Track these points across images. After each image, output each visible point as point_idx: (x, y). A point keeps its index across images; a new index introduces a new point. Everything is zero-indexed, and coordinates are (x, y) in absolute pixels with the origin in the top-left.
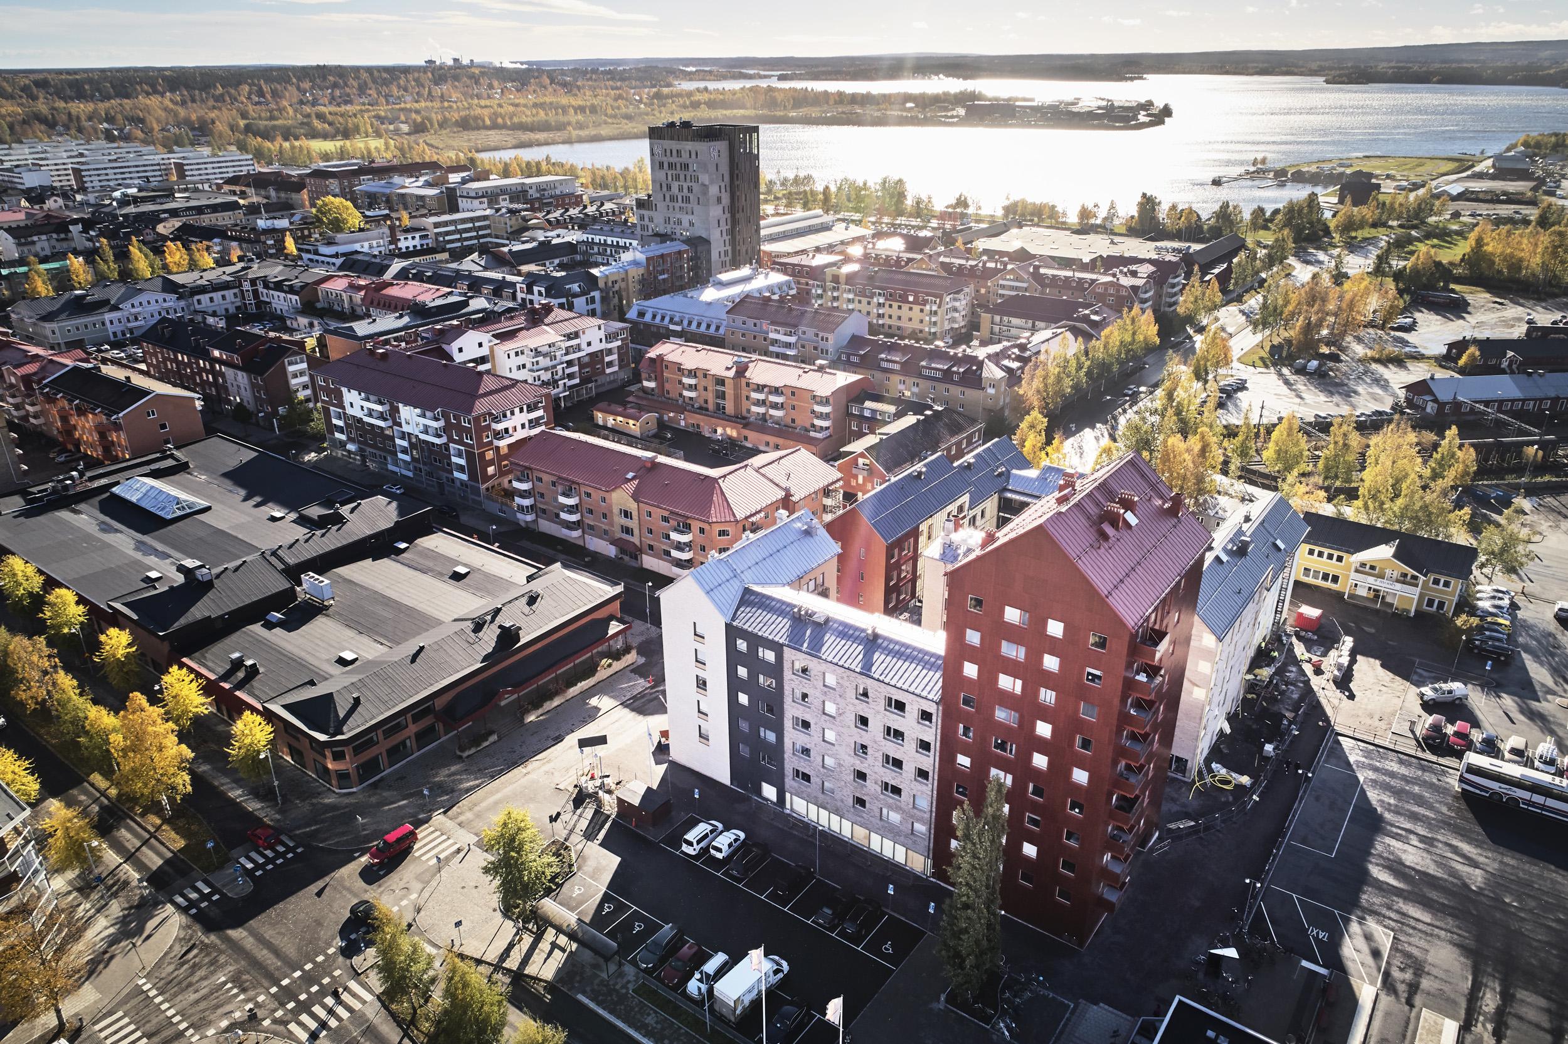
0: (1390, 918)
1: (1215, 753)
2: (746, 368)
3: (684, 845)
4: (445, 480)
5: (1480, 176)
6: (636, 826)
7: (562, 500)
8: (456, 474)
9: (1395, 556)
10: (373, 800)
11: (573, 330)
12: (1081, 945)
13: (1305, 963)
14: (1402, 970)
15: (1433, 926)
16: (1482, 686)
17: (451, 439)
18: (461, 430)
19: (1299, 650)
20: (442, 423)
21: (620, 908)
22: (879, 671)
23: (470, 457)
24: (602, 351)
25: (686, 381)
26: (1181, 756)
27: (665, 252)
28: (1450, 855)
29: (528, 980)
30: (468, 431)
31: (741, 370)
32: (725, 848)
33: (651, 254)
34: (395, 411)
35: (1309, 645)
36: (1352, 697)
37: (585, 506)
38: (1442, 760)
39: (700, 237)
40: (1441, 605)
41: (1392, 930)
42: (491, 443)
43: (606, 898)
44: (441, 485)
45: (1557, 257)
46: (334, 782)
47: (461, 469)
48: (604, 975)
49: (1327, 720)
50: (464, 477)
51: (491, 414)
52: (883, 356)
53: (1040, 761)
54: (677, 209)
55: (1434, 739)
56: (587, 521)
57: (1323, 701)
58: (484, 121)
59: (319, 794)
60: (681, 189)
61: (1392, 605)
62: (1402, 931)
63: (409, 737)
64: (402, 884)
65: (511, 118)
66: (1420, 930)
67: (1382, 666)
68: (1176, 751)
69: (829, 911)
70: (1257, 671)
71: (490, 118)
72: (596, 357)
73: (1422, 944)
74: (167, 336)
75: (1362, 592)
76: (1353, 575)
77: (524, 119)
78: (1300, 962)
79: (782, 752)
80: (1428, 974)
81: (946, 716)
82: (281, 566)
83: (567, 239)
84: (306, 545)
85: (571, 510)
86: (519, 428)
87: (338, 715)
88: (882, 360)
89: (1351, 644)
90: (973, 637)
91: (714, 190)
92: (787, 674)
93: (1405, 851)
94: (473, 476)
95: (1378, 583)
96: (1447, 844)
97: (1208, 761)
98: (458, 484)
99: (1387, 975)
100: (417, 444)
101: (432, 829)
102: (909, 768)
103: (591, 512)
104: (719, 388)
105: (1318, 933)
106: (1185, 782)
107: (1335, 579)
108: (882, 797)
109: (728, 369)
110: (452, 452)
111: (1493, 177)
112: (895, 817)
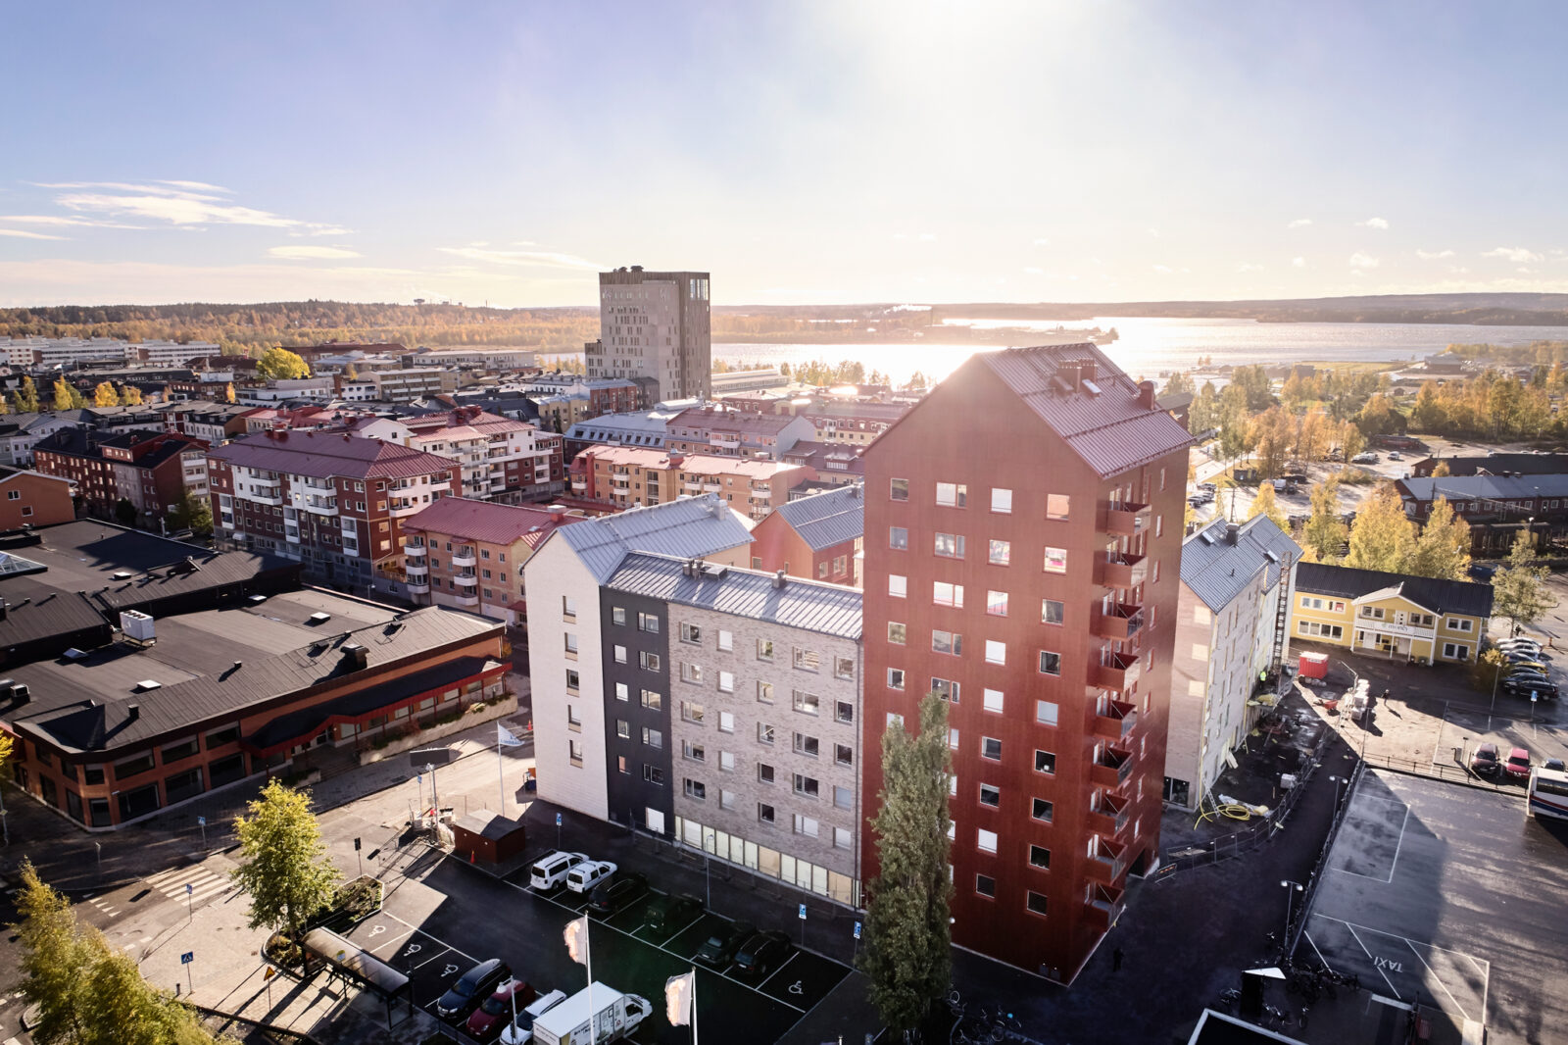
0: (1480, 946)
1: (1223, 785)
2: (682, 461)
3: (534, 877)
4: (335, 561)
5: (1416, 371)
6: (476, 862)
7: (457, 561)
8: (347, 551)
9: (1402, 594)
10: (135, 840)
11: (500, 432)
12: (1065, 979)
13: (1376, 998)
14: (1512, 1003)
15: (1539, 953)
16: (1531, 724)
17: (342, 511)
18: (354, 497)
19: (1308, 695)
20: (333, 492)
21: (433, 948)
22: (785, 615)
23: (362, 528)
24: (532, 459)
25: (618, 478)
26: (1180, 778)
27: (610, 387)
28: (1539, 879)
29: (273, 1034)
30: (360, 497)
31: (675, 464)
32: (586, 877)
33: (595, 388)
34: (286, 486)
35: (1318, 690)
36: (1378, 733)
37: (482, 567)
38: (1501, 788)
39: (649, 378)
40: (1463, 650)
41: (1486, 958)
42: (386, 513)
43: (416, 938)
44: (329, 566)
45: (1507, 407)
46: (87, 817)
47: (351, 543)
48: (385, 1026)
49: (1352, 753)
50: (354, 553)
51: (388, 480)
52: (829, 456)
53: (994, 701)
54: (626, 351)
55: (1487, 766)
56: (484, 586)
57: (1346, 738)
58: (461, 337)
59: (64, 834)
60: (630, 330)
61: (1406, 656)
62: (1499, 960)
63: (201, 767)
64: (136, 927)
65: (487, 336)
66: (1524, 959)
67: (1408, 706)
68: (1172, 771)
69: (717, 944)
70: (1262, 697)
71: (468, 336)
72: (525, 464)
73: (1532, 974)
74: (63, 442)
75: (1370, 644)
76: (1358, 622)
77: (500, 336)
78: (1369, 997)
79: (670, 757)
80: (1549, 1007)
81: (870, 660)
82: (101, 608)
83: (515, 390)
84: (140, 590)
85: (468, 571)
86: (421, 499)
87: (103, 728)
88: (828, 460)
89: (1368, 686)
90: (898, 538)
91: (663, 331)
92: (674, 643)
93: (1481, 876)
94: (364, 552)
95: (1387, 628)
96: (1531, 868)
97: (1216, 790)
98: (348, 562)
99: (1493, 1008)
100: (308, 521)
101: (202, 868)
102: (827, 749)
103: (488, 574)
104: (653, 483)
105: (1387, 964)
106: (1187, 814)
107: (1337, 632)
108: (794, 797)
109: (661, 462)
110: (343, 525)
111: (1427, 372)
112: (811, 826)
